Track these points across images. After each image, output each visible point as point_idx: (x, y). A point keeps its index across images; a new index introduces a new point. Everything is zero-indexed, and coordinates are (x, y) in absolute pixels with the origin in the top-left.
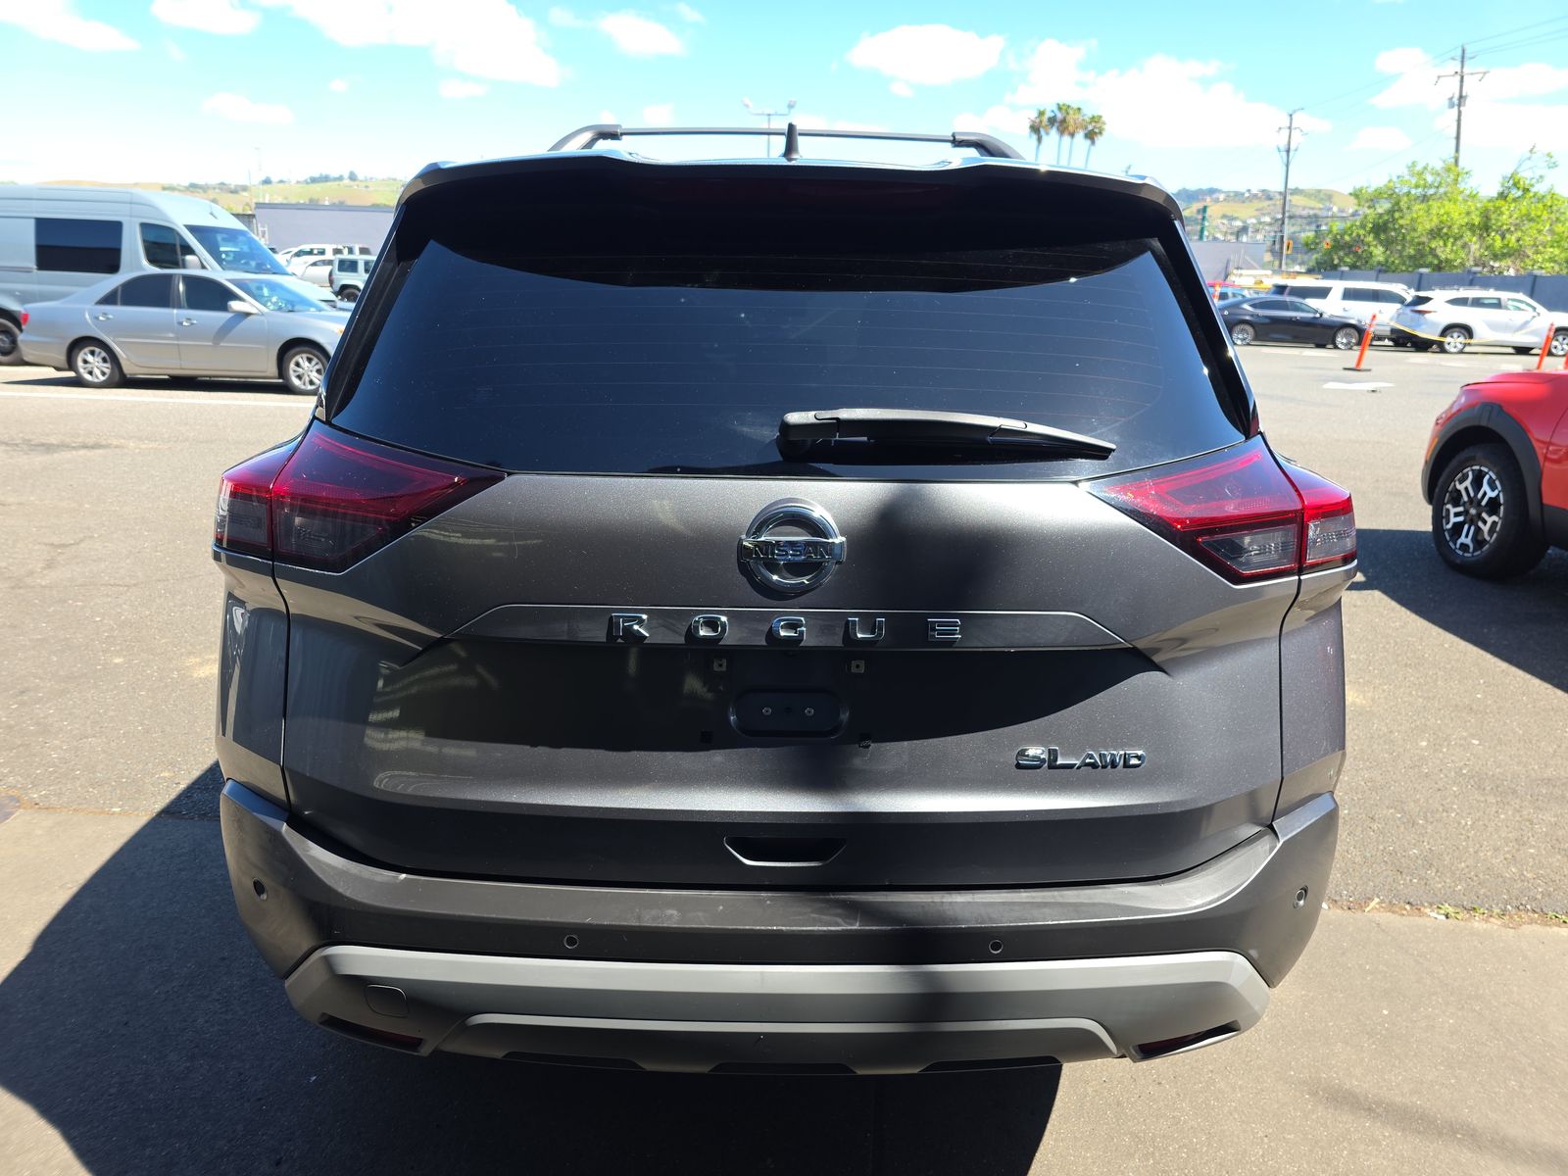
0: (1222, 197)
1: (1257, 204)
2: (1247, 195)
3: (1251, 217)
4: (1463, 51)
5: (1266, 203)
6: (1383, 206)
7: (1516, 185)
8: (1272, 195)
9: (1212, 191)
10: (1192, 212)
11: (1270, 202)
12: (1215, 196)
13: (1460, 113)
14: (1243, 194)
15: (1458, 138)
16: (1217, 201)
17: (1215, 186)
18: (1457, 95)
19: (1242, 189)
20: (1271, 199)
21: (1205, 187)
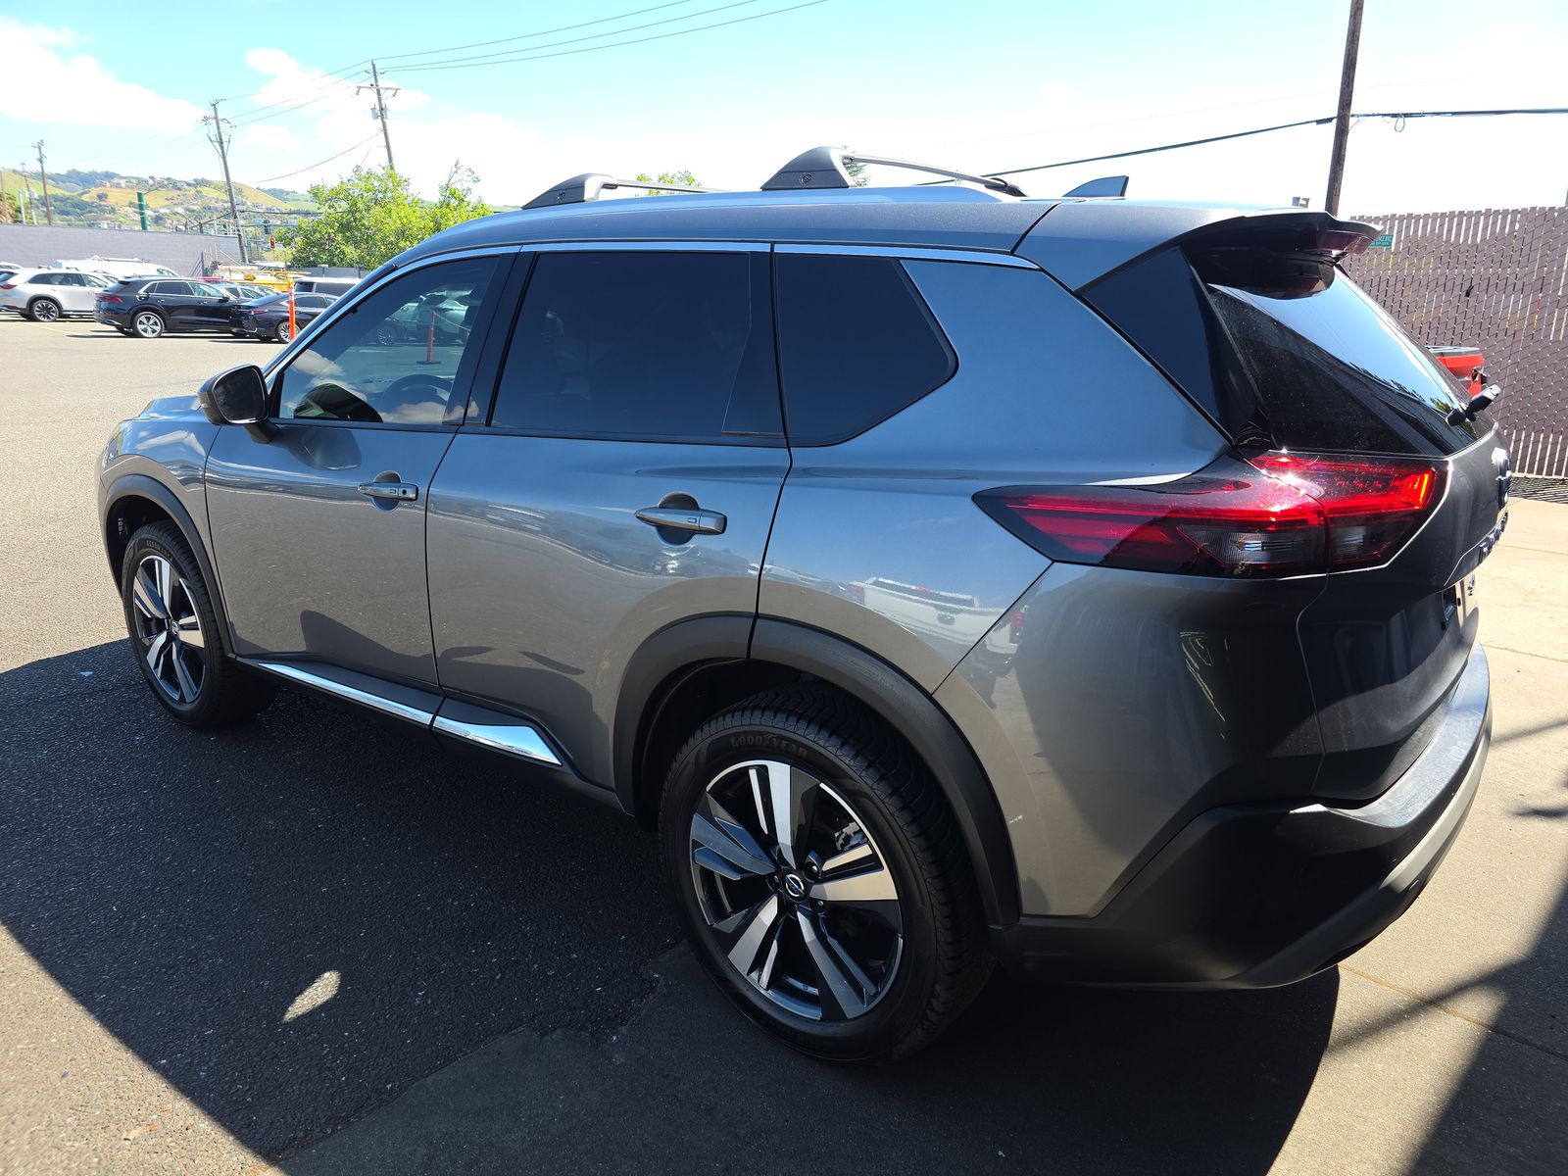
0: (123, 183)
1: (163, 193)
2: (151, 182)
3: (162, 207)
4: (373, 65)
5: (175, 193)
6: (344, 206)
7: (453, 195)
8: (179, 185)
9: (109, 176)
10: (91, 197)
11: (179, 192)
12: (115, 181)
13: (384, 124)
14: (147, 182)
15: (388, 146)
16: (118, 186)
17: (111, 170)
18: (378, 108)
19: (146, 177)
20: (179, 189)
21: (100, 169)
